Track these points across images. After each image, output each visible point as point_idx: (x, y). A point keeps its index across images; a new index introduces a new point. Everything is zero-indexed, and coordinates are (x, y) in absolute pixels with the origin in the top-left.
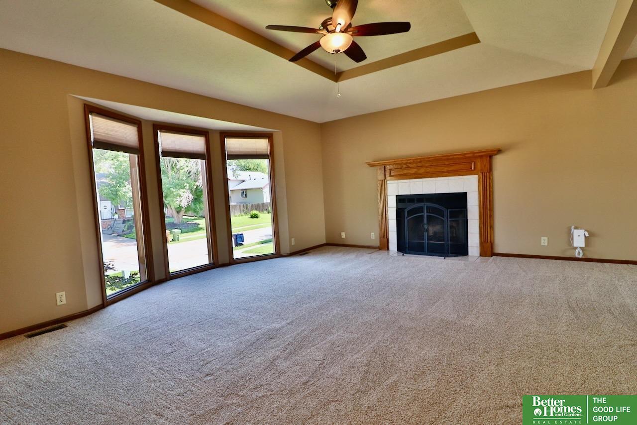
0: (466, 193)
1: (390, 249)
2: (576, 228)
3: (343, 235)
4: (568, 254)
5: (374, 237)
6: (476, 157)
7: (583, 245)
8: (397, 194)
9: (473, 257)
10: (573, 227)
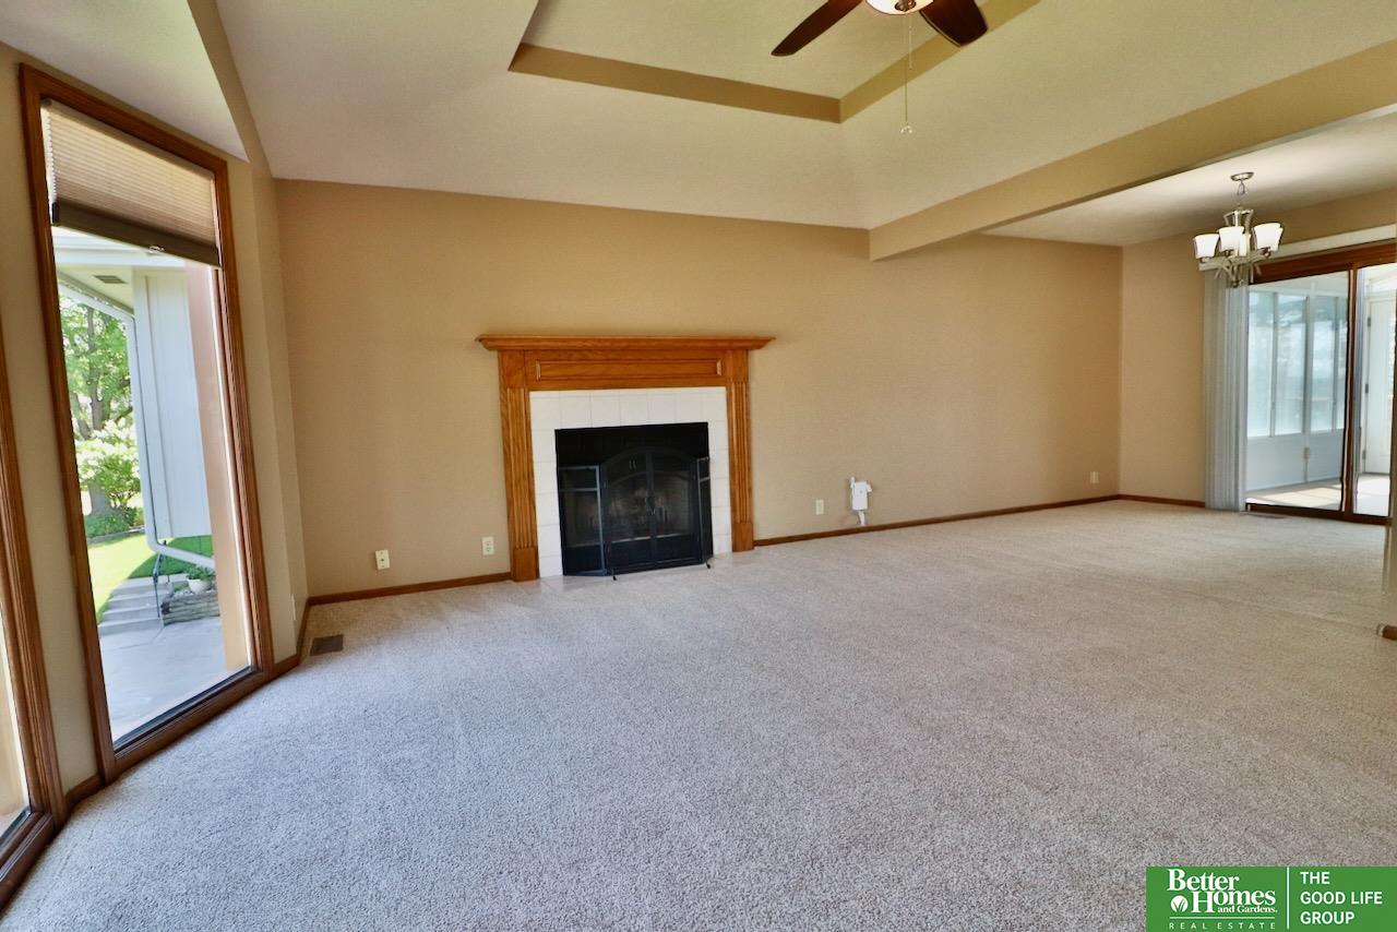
0: (707, 423)
1: (541, 575)
2: (856, 480)
3: (384, 559)
4: (850, 523)
5: (492, 550)
6: (724, 350)
7: (865, 507)
8: (559, 428)
9: (721, 555)
10: (853, 479)
